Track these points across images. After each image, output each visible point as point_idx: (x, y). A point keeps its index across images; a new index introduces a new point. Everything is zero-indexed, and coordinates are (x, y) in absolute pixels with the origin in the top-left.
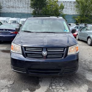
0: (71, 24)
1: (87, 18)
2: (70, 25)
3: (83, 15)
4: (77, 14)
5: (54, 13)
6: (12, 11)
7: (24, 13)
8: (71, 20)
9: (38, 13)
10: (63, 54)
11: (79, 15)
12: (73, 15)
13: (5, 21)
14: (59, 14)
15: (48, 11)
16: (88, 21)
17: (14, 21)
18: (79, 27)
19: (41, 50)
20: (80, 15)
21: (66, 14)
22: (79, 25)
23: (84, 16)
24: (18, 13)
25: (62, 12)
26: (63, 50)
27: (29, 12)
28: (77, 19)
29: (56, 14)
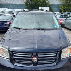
0: (57, 13)
1: (69, 7)
2: (55, 13)
3: (66, 4)
4: (61, 4)
5: (42, 4)
6: (8, 3)
7: (18, 4)
8: (56, 9)
9: (29, 4)
10: (56, 59)
11: (62, 5)
12: (58, 5)
13: (3, 11)
14: (47, 4)
15: (38, 2)
16: (70, 9)
17: (10, 11)
18: (63, 16)
19: (31, 56)
20: (64, 5)
21: (52, 4)
22: (63, 13)
23: (67, 6)
24: (13, 4)
25: (49, 3)
26: (56, 55)
27: (22, 3)
28: (61, 8)
29: (44, 5)
